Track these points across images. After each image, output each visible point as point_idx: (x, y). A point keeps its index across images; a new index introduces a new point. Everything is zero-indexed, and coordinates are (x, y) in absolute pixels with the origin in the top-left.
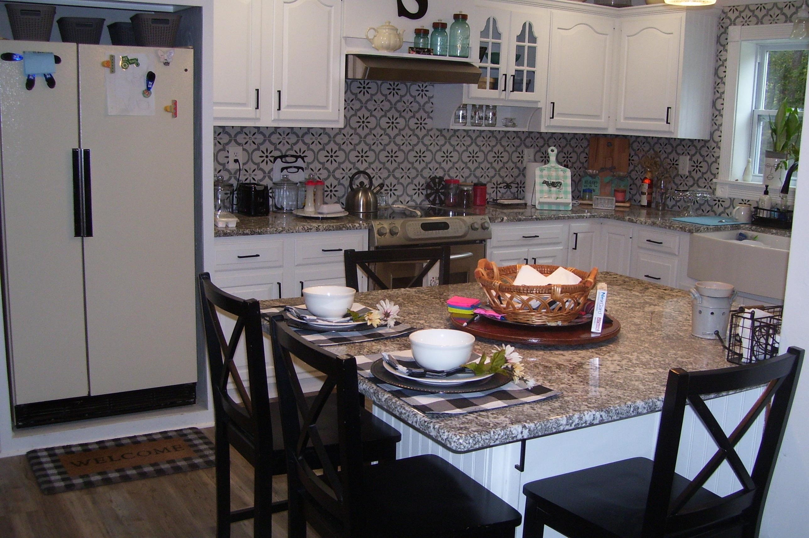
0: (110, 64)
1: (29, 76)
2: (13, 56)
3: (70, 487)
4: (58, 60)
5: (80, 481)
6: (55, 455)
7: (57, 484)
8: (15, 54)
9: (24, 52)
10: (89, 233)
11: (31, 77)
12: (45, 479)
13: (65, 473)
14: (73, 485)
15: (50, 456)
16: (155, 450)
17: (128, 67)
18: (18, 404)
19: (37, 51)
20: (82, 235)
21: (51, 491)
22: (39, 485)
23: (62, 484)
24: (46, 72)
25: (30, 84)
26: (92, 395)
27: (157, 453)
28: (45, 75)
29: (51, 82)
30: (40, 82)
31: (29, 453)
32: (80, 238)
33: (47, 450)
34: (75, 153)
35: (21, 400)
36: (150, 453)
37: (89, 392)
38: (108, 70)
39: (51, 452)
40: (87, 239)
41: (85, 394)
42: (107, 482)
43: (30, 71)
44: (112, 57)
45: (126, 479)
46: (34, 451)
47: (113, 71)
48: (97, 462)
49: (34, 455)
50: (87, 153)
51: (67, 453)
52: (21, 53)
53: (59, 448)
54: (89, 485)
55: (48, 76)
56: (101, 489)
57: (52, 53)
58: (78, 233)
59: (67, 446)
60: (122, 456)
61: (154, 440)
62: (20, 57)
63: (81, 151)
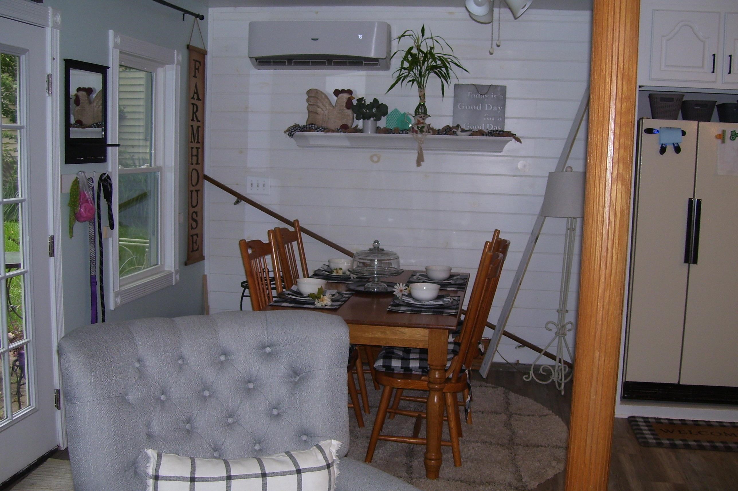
0: (722, 137)
1: (662, 144)
2: (653, 131)
3: (660, 445)
4: (684, 133)
5: (667, 442)
6: (649, 422)
7: (650, 441)
8: (654, 129)
9: (660, 128)
10: (695, 262)
11: (663, 146)
12: (642, 436)
13: (656, 435)
14: (662, 444)
15: (645, 422)
16: (725, 433)
17: (735, 139)
18: (627, 380)
19: (669, 127)
20: (689, 262)
21: (646, 444)
22: (637, 439)
23: (654, 441)
24: (675, 142)
25: (663, 150)
26: (681, 383)
27: (726, 435)
28: (674, 144)
29: (677, 149)
30: (670, 149)
31: (629, 417)
32: (687, 264)
33: (643, 418)
34: (691, 202)
35: (629, 379)
36: (721, 434)
37: (679, 381)
38: (720, 141)
39: (646, 420)
40: (692, 266)
41: (676, 382)
42: (687, 447)
43: (664, 141)
44: (724, 131)
45: (701, 448)
46: (634, 417)
47: (723, 142)
48: (680, 432)
49: (632, 419)
50: (699, 202)
51: (657, 422)
52: (658, 129)
53: (651, 418)
54: (673, 446)
55: (676, 145)
56: (682, 451)
57: (680, 128)
58: (687, 261)
59: (657, 418)
60: (699, 432)
61: (724, 426)
62: (658, 131)
63: (695, 200)
